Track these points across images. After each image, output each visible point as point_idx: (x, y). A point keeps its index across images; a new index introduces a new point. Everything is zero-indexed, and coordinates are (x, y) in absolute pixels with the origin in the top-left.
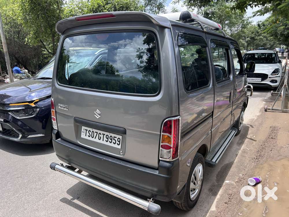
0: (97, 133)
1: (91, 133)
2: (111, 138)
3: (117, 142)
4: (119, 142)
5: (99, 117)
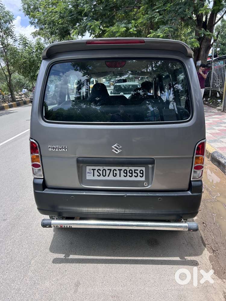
0: (111, 170)
1: (101, 172)
2: (131, 172)
3: (139, 174)
4: (143, 173)
5: (118, 152)
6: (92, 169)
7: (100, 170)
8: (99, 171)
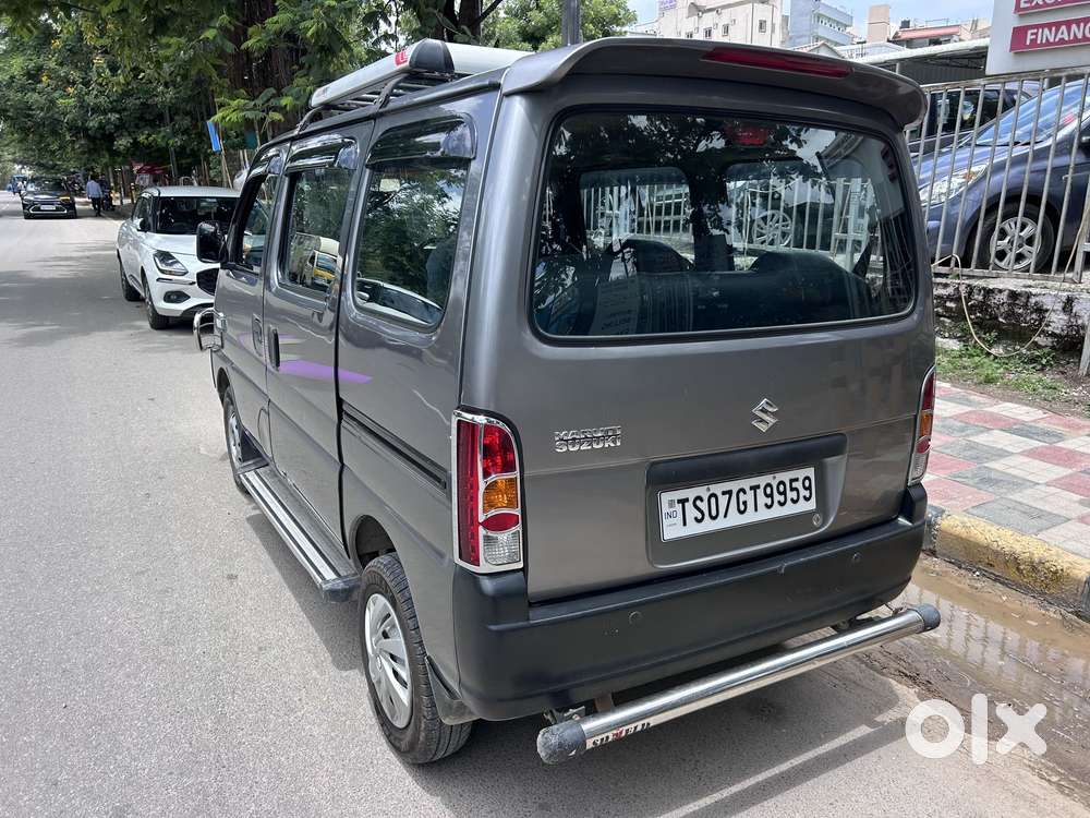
2: (781, 488)
3: (802, 493)
4: (809, 488)
5: (771, 424)
6: (679, 501)
7: (702, 500)
8: (698, 503)
